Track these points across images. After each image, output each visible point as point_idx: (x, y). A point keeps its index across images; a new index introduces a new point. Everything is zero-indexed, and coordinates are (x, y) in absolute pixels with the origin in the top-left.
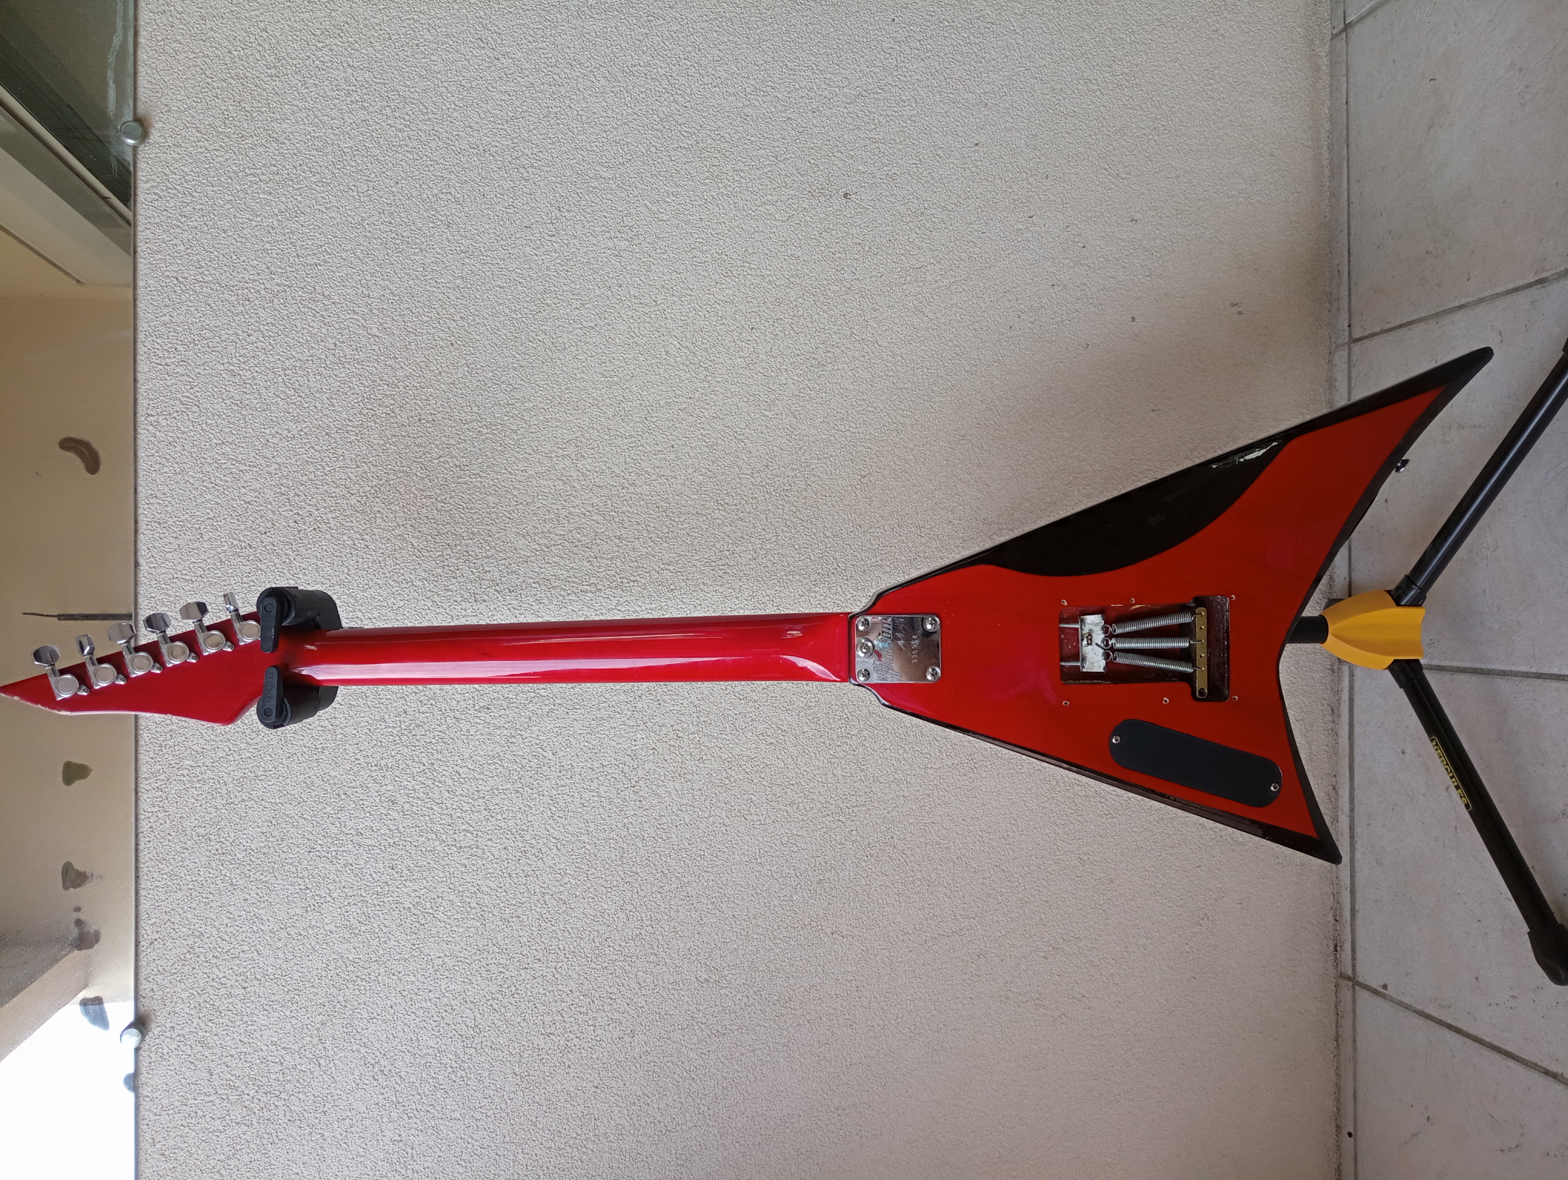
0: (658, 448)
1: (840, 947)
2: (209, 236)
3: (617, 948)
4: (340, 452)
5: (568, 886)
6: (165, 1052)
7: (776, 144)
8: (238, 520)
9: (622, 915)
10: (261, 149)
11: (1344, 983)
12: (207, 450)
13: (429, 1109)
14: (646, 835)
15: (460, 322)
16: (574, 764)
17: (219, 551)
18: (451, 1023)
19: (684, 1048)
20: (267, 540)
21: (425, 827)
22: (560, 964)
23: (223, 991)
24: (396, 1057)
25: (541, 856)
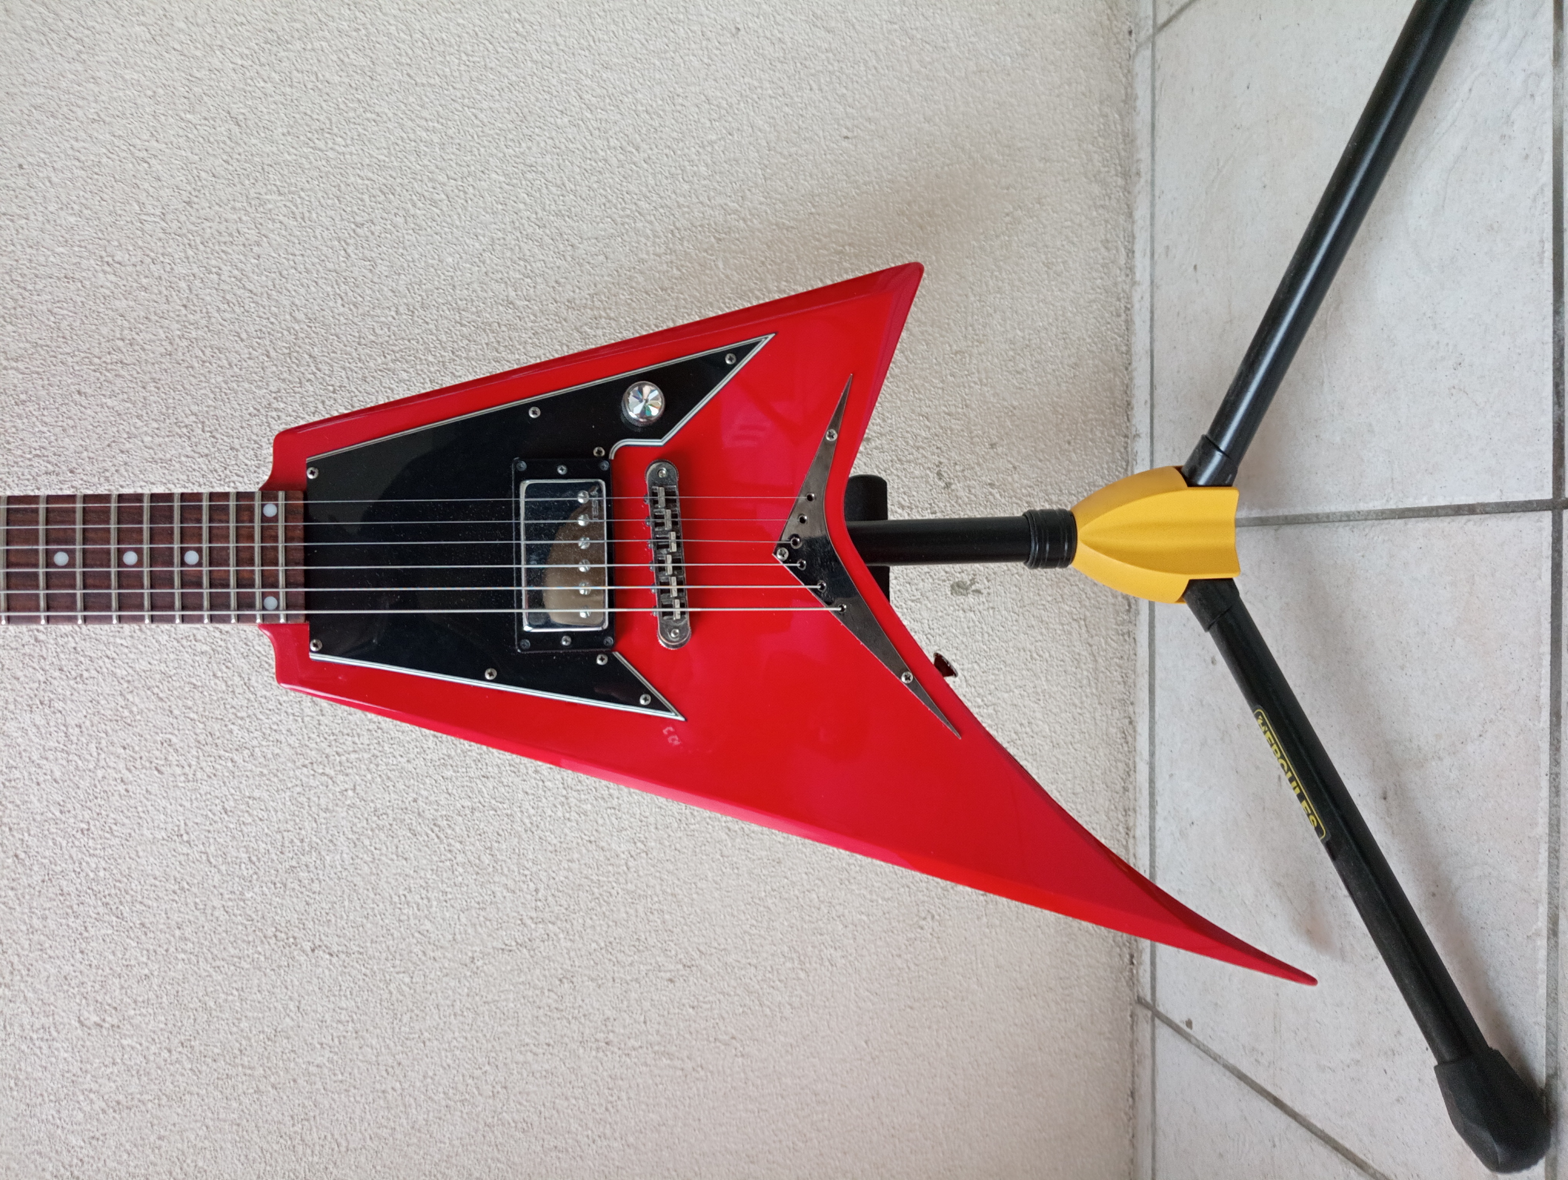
1: (327, 972)
11: (1142, 1013)
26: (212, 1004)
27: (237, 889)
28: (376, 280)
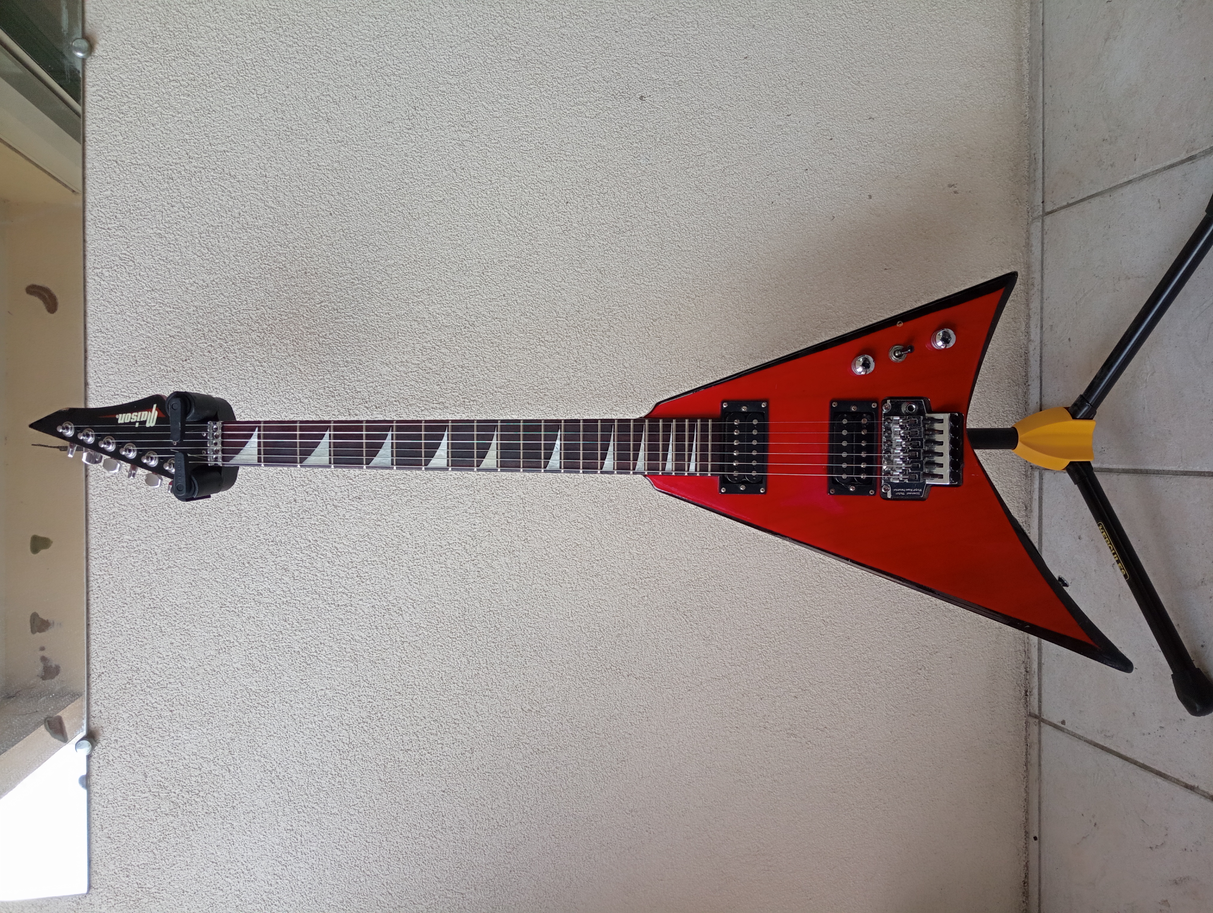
0: (492, 297)
2: (141, 129)
3: (461, 685)
4: (244, 297)
5: (422, 636)
6: (110, 759)
7: (587, 57)
8: (165, 350)
9: (464, 660)
10: (181, 61)
11: (1032, 720)
12: (140, 295)
13: (314, 805)
14: (483, 598)
15: (337, 197)
16: (427, 542)
17: (150, 373)
18: (331, 740)
19: (512, 763)
20: (187, 366)
21: (311, 589)
22: (416, 697)
23: (155, 713)
24: (288, 766)
25: (401, 613)
26: (581, 701)
27: (594, 645)
28: (661, 347)
